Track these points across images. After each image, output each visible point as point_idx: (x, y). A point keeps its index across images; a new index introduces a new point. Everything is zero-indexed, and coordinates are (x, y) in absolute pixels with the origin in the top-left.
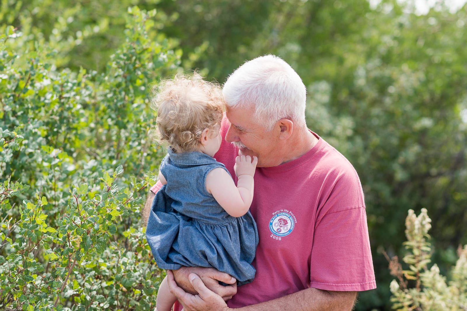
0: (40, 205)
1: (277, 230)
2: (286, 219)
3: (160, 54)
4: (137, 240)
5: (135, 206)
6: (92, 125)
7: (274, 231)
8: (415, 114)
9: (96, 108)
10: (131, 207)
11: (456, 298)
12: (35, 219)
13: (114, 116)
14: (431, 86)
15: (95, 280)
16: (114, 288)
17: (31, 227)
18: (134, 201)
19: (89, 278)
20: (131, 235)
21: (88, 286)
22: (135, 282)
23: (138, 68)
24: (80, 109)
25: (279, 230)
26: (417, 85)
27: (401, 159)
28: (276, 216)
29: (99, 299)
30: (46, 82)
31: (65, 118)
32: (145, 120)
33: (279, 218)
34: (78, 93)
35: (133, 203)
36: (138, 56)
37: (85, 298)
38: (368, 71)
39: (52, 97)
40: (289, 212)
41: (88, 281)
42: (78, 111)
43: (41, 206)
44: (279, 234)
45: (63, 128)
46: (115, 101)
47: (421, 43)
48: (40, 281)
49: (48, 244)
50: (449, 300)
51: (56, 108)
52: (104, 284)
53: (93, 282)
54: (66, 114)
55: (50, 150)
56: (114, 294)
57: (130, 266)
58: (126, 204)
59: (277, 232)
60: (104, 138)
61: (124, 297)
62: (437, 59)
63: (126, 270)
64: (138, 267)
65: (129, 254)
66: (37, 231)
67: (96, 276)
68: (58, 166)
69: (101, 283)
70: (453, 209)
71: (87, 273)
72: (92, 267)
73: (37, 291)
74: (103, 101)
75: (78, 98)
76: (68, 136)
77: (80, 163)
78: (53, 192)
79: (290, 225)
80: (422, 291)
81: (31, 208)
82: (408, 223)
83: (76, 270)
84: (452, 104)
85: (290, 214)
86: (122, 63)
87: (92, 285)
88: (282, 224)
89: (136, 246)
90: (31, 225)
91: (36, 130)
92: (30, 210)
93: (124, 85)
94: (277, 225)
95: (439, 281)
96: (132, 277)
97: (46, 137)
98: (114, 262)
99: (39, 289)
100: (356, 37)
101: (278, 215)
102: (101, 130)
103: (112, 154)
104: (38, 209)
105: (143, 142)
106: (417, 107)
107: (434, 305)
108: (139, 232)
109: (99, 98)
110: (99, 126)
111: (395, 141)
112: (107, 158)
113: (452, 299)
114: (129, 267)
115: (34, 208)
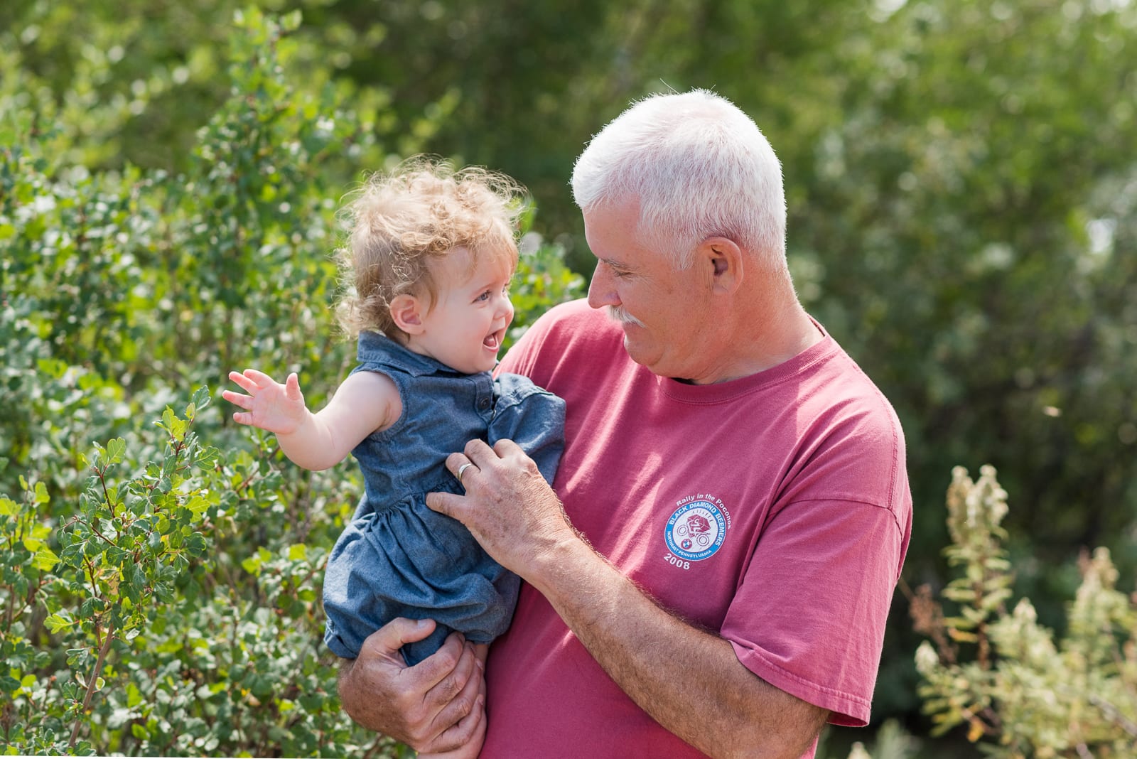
0: (33, 504)
1: (682, 544)
2: (706, 517)
3: (316, 121)
4: (278, 578)
5: (265, 495)
6: (166, 304)
7: (675, 545)
8: (969, 238)
9: (171, 261)
10: (256, 496)
11: (1079, 681)
12: (20, 538)
13: (212, 277)
14: (1006, 169)
15: (181, 683)
16: (229, 700)
17: (12, 560)
18: (262, 482)
19: (165, 678)
20: (262, 567)
21: (164, 698)
22: (278, 681)
23: (266, 159)
24: (132, 265)
25: (687, 545)
26: (967, 166)
27: (941, 350)
28: (684, 509)
29: (193, 728)
30: (43, 204)
31: (94, 288)
32: (288, 284)
33: (690, 514)
34: (124, 227)
35: (260, 486)
36: (264, 129)
37: (158, 728)
38: (848, 142)
39: (60, 240)
40: (715, 501)
41: (164, 686)
42: (125, 270)
43: (35, 506)
44: (685, 554)
45: (92, 315)
46: (214, 240)
47: (978, 65)
48: (45, 690)
49: (55, 598)
50: (1062, 685)
51: (70, 266)
52: (205, 692)
53: (175, 688)
54: (96, 279)
55: (57, 369)
56: (228, 714)
57: (264, 644)
58: (244, 490)
59: (680, 549)
60: (196, 334)
61: (254, 721)
62: (1015, 101)
63: (255, 654)
64: (285, 645)
65: (262, 613)
66: (27, 568)
67: (185, 673)
68: (82, 407)
69: (195, 689)
70: (1075, 466)
71: (161, 667)
72: (174, 649)
73: (38, 715)
74: (187, 243)
75: (123, 238)
76: (105, 332)
77: (140, 397)
78: (72, 474)
79: (714, 534)
80: (994, 668)
81: (10, 513)
82: (953, 502)
83: (133, 659)
84: (1062, 212)
85: (718, 505)
86: (225, 146)
87: (174, 694)
88: (695, 529)
89: (277, 593)
90: (13, 554)
91: (26, 323)
92: (7, 517)
93: (233, 201)
94: (683, 530)
95: (1036, 641)
96: (270, 669)
97: (51, 338)
98: (225, 636)
99: (44, 710)
100: (818, 60)
101: (688, 507)
102: (186, 316)
103: (213, 371)
104: (27, 515)
105: (285, 337)
106: (973, 221)
107: (1025, 700)
108: (281, 558)
109: (178, 238)
110: (181, 305)
111: (923, 307)
112: (204, 381)
113: (1070, 683)
114: (261, 647)
115: (17, 512)
